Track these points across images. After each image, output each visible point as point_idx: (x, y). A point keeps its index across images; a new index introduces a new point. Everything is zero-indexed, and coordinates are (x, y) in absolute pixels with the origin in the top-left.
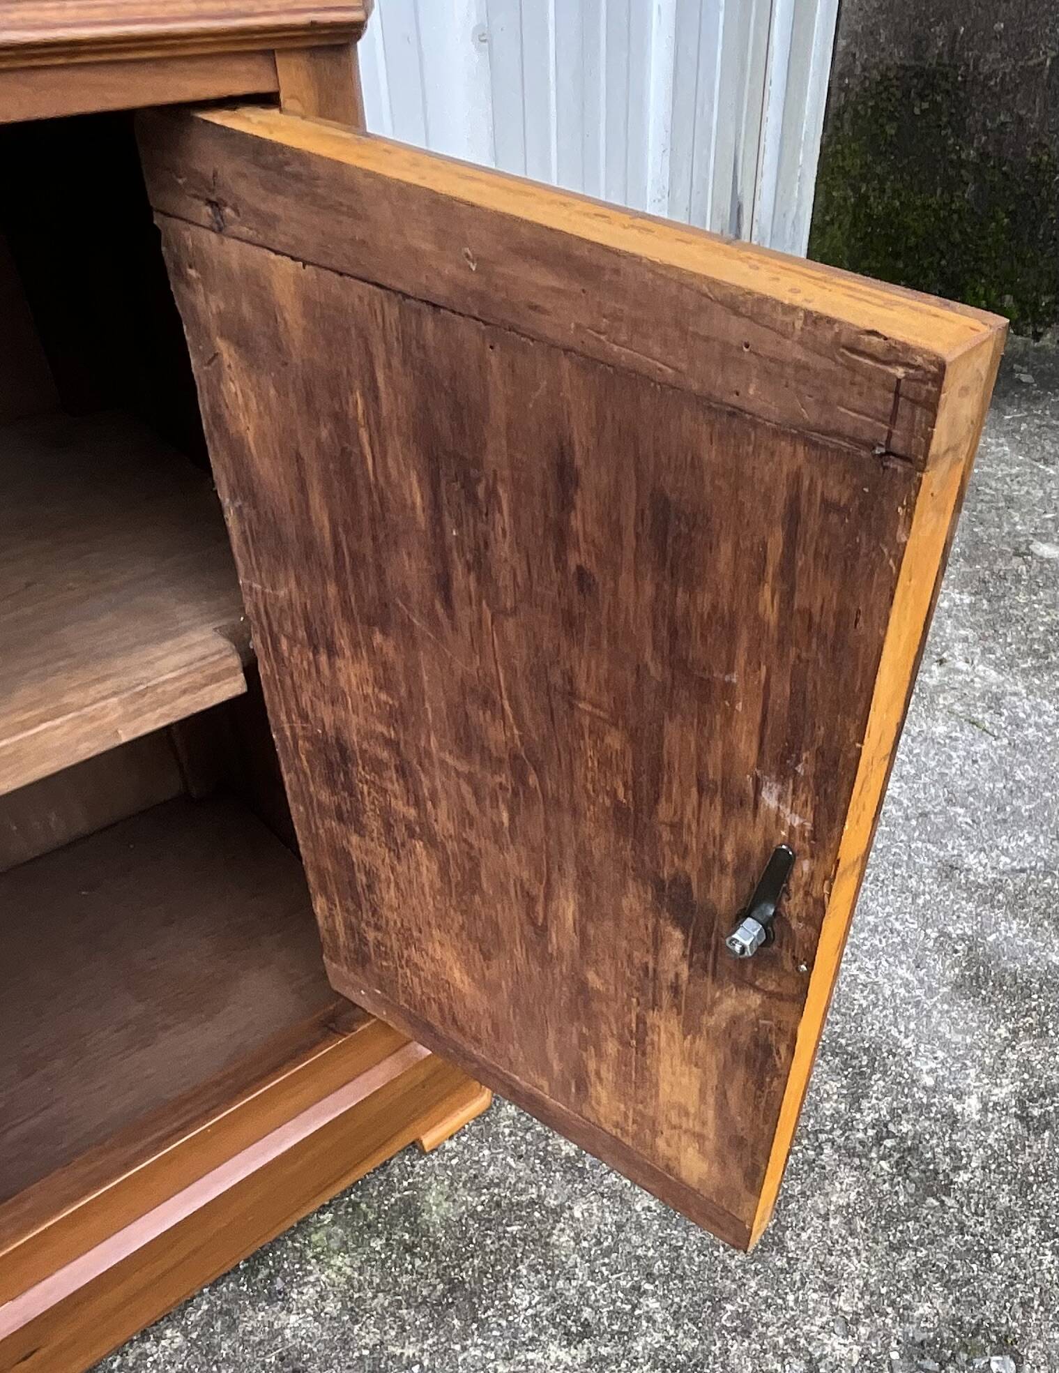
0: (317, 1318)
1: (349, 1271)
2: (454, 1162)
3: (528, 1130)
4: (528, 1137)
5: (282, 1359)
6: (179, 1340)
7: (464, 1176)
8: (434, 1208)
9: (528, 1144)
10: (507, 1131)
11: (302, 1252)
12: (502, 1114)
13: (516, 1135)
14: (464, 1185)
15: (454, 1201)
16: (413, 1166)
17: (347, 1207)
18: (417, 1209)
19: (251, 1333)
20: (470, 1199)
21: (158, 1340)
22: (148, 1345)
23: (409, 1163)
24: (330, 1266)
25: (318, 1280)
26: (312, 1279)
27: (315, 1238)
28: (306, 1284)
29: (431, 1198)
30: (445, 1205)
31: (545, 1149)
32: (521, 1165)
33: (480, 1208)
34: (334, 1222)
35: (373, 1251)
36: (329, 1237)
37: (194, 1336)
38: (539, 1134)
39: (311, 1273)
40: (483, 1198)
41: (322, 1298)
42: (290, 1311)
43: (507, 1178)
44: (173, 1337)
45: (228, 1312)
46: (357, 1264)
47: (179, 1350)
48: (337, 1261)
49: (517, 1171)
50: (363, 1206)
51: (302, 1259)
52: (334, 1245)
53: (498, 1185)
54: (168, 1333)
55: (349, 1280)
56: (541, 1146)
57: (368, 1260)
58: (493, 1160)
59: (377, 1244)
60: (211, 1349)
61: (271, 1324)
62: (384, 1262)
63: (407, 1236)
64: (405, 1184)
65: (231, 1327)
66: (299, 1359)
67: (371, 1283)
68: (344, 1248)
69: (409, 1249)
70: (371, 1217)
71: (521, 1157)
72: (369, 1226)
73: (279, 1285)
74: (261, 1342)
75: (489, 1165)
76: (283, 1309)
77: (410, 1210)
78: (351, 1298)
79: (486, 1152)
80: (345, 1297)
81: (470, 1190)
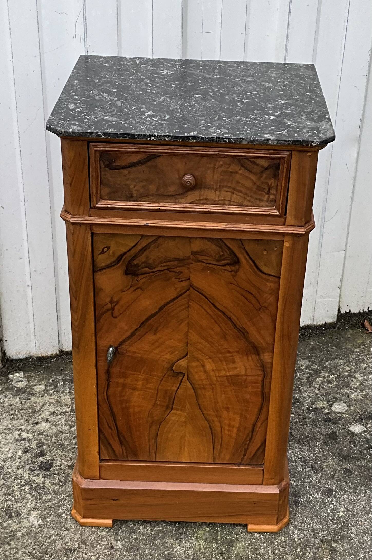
0: (184, 552)
1: (202, 546)
2: (254, 540)
3: (283, 547)
4: (281, 550)
5: (169, 555)
6: (149, 531)
7: (253, 546)
8: (237, 548)
9: (279, 551)
10: (276, 543)
11: (194, 533)
12: (279, 538)
13: (278, 546)
14: (251, 548)
15: (245, 550)
16: (241, 533)
17: (215, 530)
18: (233, 545)
19: (167, 543)
20: (249, 553)
21: (144, 527)
22: (141, 527)
23: (241, 531)
24: (198, 542)
25: (193, 543)
26: (191, 541)
27: (200, 532)
28: (189, 541)
29: (239, 545)
30: (241, 549)
31: (283, 556)
32: (272, 555)
33: (250, 557)
34: (208, 532)
35: (212, 546)
36: (204, 534)
37: (153, 533)
38: (285, 551)
39: (192, 540)
40: (253, 556)
41: (190, 548)
42: (179, 545)
43: (265, 556)
44: (148, 530)
45: (165, 534)
46: (205, 547)
47: (147, 534)
48: (201, 542)
49: (269, 556)
50: (219, 533)
51: (193, 535)
52: (204, 538)
53: (260, 556)
54: (148, 528)
55: (200, 549)
56: (283, 555)
57: (209, 548)
58: (265, 548)
59: (215, 545)
60: (155, 539)
61: (173, 545)
62: (213, 551)
63: (224, 549)
64: (235, 536)
65: (163, 538)
66: (173, 558)
67: (205, 554)
68: (205, 540)
69: (222, 553)
70: (219, 538)
71: (274, 553)
72: (216, 540)
73: (182, 537)
74: (167, 547)
75: (263, 549)
76: (178, 543)
77: (231, 544)
78: (197, 554)
79: (265, 545)
80: (196, 552)
81: (251, 551)
